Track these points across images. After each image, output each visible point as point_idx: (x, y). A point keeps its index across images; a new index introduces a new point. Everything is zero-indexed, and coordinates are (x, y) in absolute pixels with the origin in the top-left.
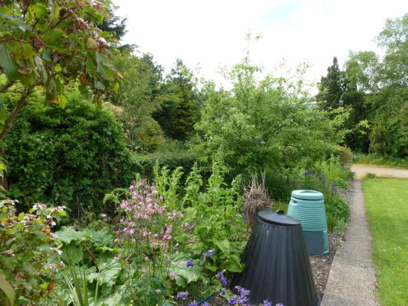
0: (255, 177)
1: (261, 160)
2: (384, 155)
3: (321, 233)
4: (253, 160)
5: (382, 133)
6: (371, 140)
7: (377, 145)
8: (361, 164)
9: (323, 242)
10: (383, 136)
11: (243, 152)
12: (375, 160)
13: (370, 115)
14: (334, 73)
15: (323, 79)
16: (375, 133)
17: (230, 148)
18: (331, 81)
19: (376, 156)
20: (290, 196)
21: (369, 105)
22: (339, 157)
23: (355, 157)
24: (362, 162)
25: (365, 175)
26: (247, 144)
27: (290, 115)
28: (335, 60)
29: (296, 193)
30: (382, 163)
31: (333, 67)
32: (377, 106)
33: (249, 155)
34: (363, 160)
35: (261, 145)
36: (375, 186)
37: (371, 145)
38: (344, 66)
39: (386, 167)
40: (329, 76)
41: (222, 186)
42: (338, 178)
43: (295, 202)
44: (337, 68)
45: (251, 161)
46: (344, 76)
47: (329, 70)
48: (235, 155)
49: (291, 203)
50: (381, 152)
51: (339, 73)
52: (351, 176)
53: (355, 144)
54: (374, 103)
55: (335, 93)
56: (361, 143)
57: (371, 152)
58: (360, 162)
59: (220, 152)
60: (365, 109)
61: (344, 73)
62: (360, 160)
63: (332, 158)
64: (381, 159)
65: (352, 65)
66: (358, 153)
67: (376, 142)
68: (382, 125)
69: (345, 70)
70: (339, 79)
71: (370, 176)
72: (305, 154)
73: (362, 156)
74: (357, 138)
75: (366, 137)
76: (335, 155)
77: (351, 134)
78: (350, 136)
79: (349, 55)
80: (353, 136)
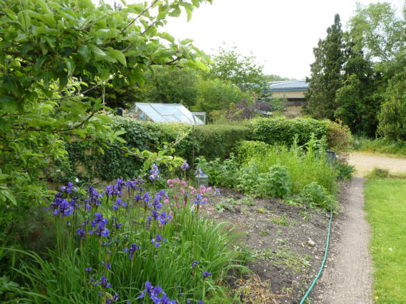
2: (396, 140)
5: (396, 110)
6: (380, 120)
7: (388, 126)
8: (364, 153)
10: (396, 114)
12: (384, 148)
13: (379, 88)
14: (335, 34)
15: (320, 43)
16: (386, 110)
18: (330, 44)
19: (385, 141)
22: (324, 138)
23: (357, 142)
24: (367, 149)
28: (337, 18)
30: (394, 152)
31: (334, 27)
32: (390, 74)
36: (380, 186)
37: (380, 127)
39: (399, 157)
40: (329, 39)
44: (339, 29)
46: (347, 39)
47: (329, 31)
50: (393, 136)
53: (358, 126)
55: (335, 60)
56: (366, 125)
57: (379, 136)
58: (363, 150)
60: (373, 81)
61: (347, 34)
62: (363, 147)
63: (312, 142)
64: (393, 145)
65: (358, 22)
66: (361, 138)
67: (386, 122)
68: (397, 99)
70: (340, 43)
73: (365, 141)
74: (361, 118)
75: (373, 117)
76: (319, 136)
77: (354, 112)
78: (352, 115)
79: (356, 9)
80: (356, 114)
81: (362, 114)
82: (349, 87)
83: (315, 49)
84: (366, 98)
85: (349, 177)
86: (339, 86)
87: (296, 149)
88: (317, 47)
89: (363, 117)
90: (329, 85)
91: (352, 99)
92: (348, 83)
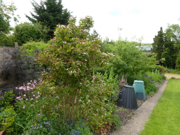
0: (123, 76)
1: (125, 71)
3: (143, 93)
4: (123, 71)
9: (143, 96)
11: (119, 68)
12: (178, 72)
13: (176, 52)
14: (161, 34)
15: (156, 37)
16: (178, 60)
17: (115, 67)
18: (159, 37)
19: (178, 70)
20: (134, 82)
21: (176, 48)
22: (159, 70)
23: (169, 70)
24: (172, 73)
25: (171, 78)
26: (121, 65)
27: (136, 56)
28: (161, 28)
29: (135, 81)
31: (160, 31)
33: (121, 69)
34: (172, 72)
35: (126, 66)
36: (174, 82)
37: (176, 66)
38: (165, 31)
40: (159, 35)
41: (113, 78)
42: (158, 78)
43: (135, 84)
44: (162, 32)
45: (122, 71)
46: (165, 35)
47: (158, 32)
48: (117, 69)
49: (134, 84)
51: (163, 34)
52: (164, 78)
53: (169, 65)
54: (178, 47)
55: (161, 42)
56: (172, 65)
57: (176, 68)
58: (171, 73)
59: (112, 68)
60: (174, 49)
61: (165, 34)
62: (171, 72)
63: (156, 71)
65: (169, 31)
66: (170, 69)
67: (178, 64)
69: (166, 33)
70: (163, 36)
71: (173, 78)
72: (141, 69)
73: (172, 70)
75: (175, 62)
76: (158, 70)
77: (168, 60)
78: (167, 61)
79: (168, 26)
80: (169, 61)
81: (171, 61)
82: (166, 52)
83: (154, 39)
84: (172, 55)
85: (165, 79)
86: (163, 51)
87: (153, 73)
88: (154, 38)
89: (171, 62)
90: (159, 51)
91: (167, 56)
92: (165, 51)
